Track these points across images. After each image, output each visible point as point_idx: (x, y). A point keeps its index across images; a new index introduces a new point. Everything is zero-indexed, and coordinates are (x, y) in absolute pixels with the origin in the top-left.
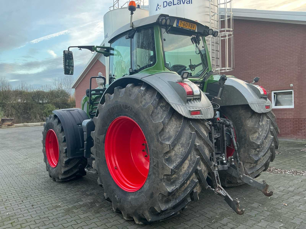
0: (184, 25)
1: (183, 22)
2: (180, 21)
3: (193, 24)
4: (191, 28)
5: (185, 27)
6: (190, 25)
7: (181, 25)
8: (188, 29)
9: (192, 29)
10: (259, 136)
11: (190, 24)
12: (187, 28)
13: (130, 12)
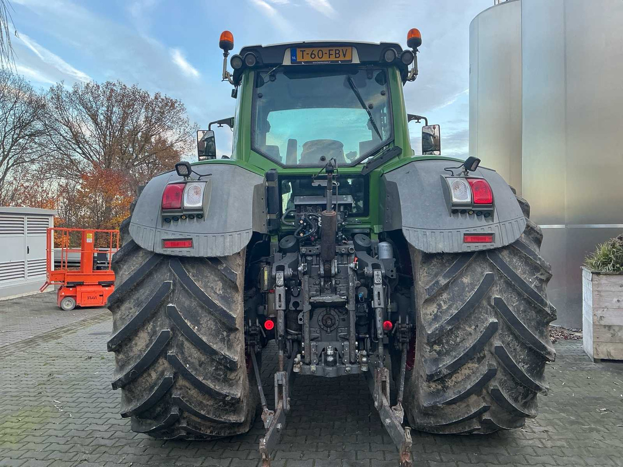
0: (313, 56)
1: (309, 51)
2: (298, 50)
3: (340, 49)
4: (336, 57)
5: (317, 59)
6: (333, 52)
7: (304, 58)
8: (327, 61)
9: (342, 58)
10: (439, 314)
11: (329, 50)
12: (323, 61)
13: (223, 51)
